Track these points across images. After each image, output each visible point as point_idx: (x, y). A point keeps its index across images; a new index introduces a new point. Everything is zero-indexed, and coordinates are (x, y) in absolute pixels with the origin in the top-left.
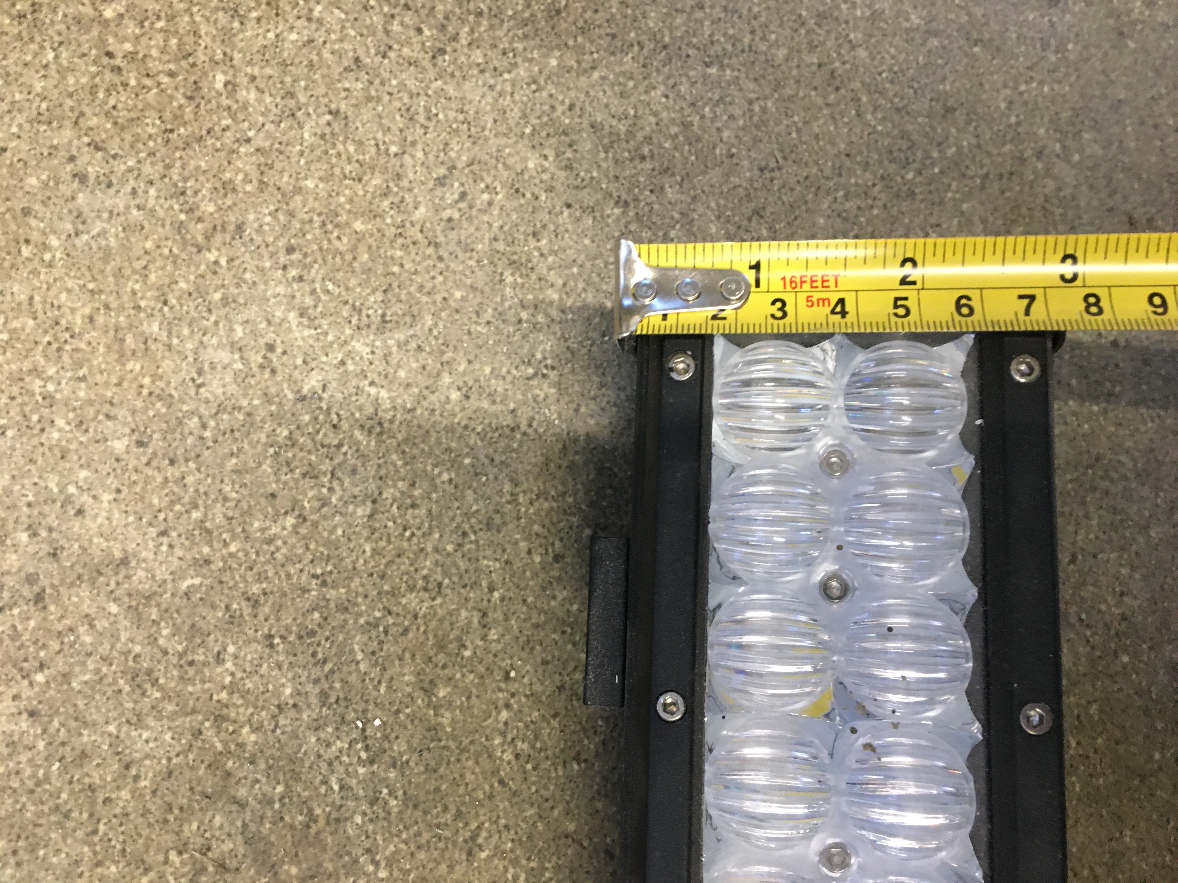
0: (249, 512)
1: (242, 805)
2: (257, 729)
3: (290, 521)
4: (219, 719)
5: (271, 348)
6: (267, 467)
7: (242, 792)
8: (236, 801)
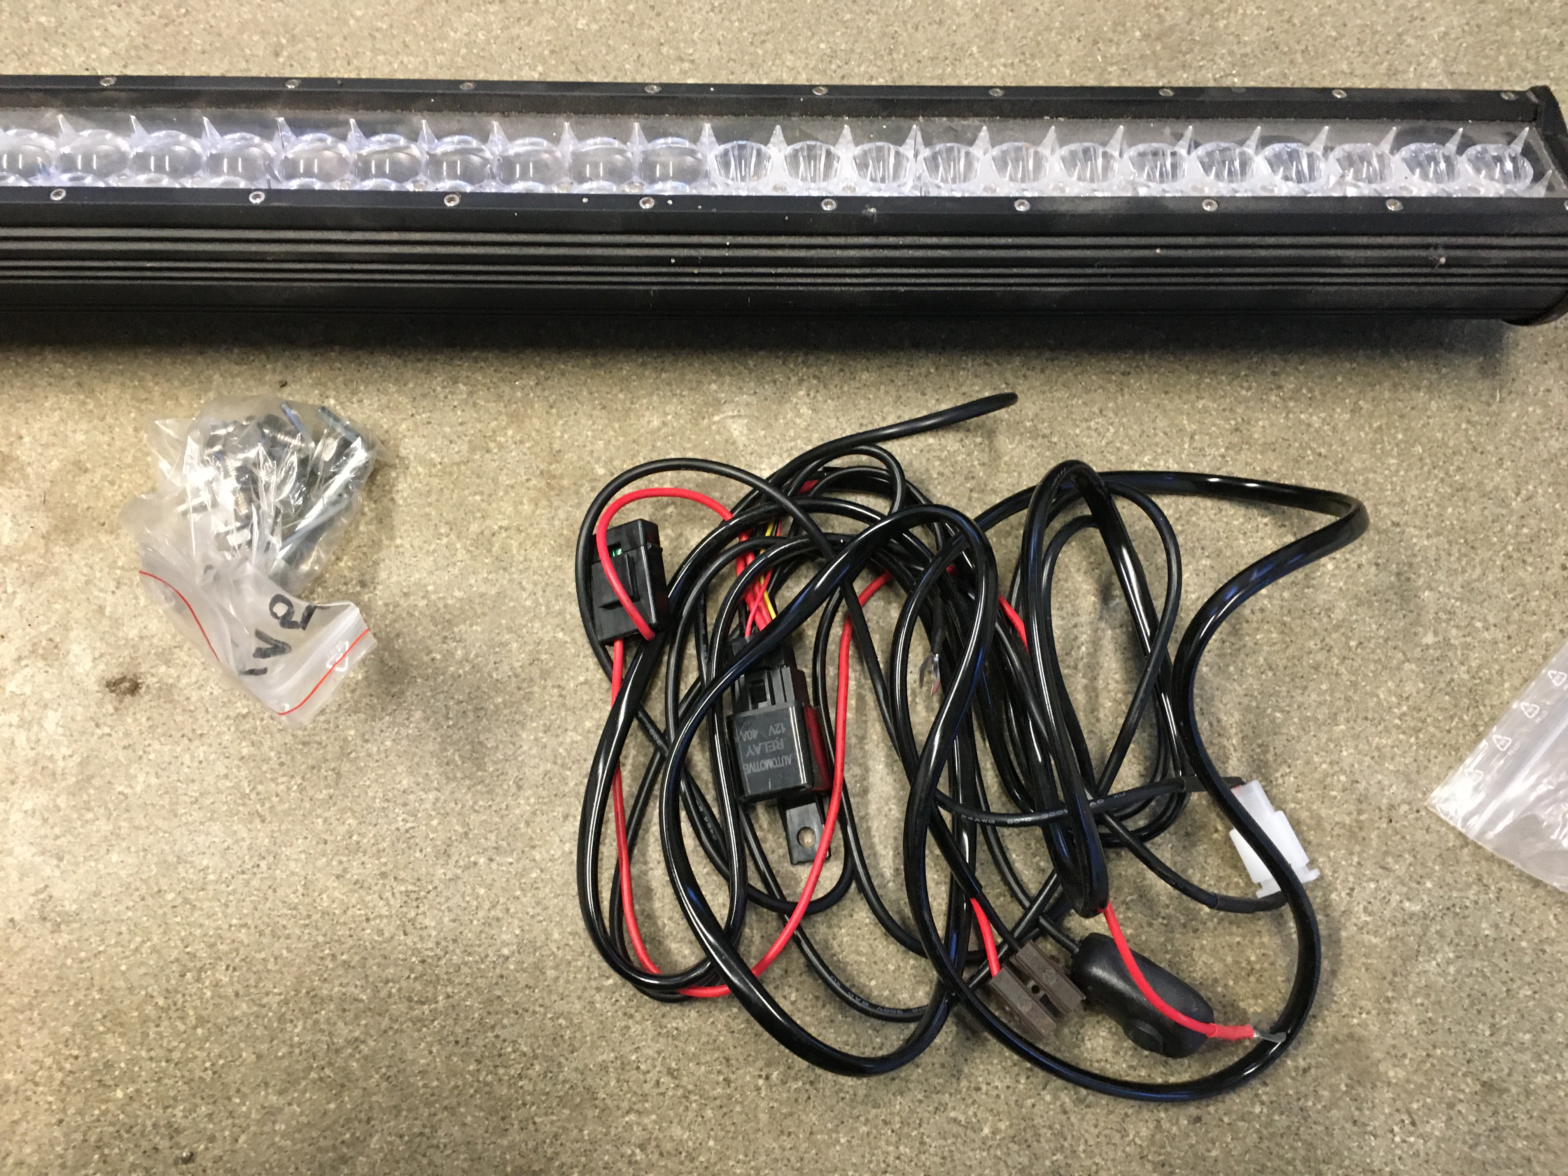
0: (1334, 15)
1: (1188, 23)
2: (1226, 27)
3: (1334, 34)
4: (1229, 10)
5: (1423, 19)
6: (1358, 22)
7: (1194, 22)
8: (1190, 19)
